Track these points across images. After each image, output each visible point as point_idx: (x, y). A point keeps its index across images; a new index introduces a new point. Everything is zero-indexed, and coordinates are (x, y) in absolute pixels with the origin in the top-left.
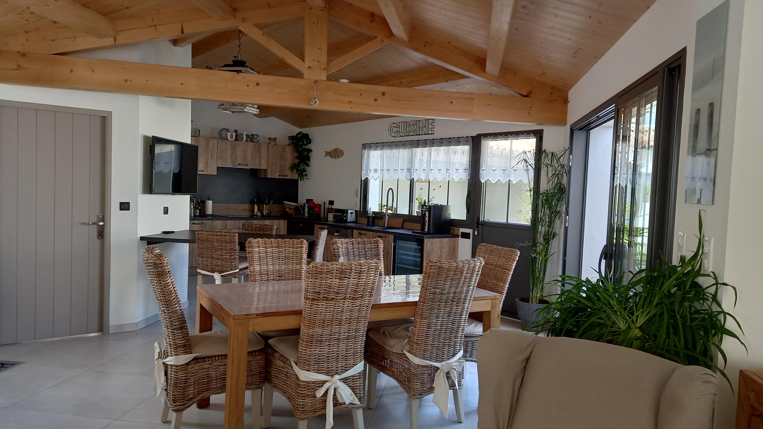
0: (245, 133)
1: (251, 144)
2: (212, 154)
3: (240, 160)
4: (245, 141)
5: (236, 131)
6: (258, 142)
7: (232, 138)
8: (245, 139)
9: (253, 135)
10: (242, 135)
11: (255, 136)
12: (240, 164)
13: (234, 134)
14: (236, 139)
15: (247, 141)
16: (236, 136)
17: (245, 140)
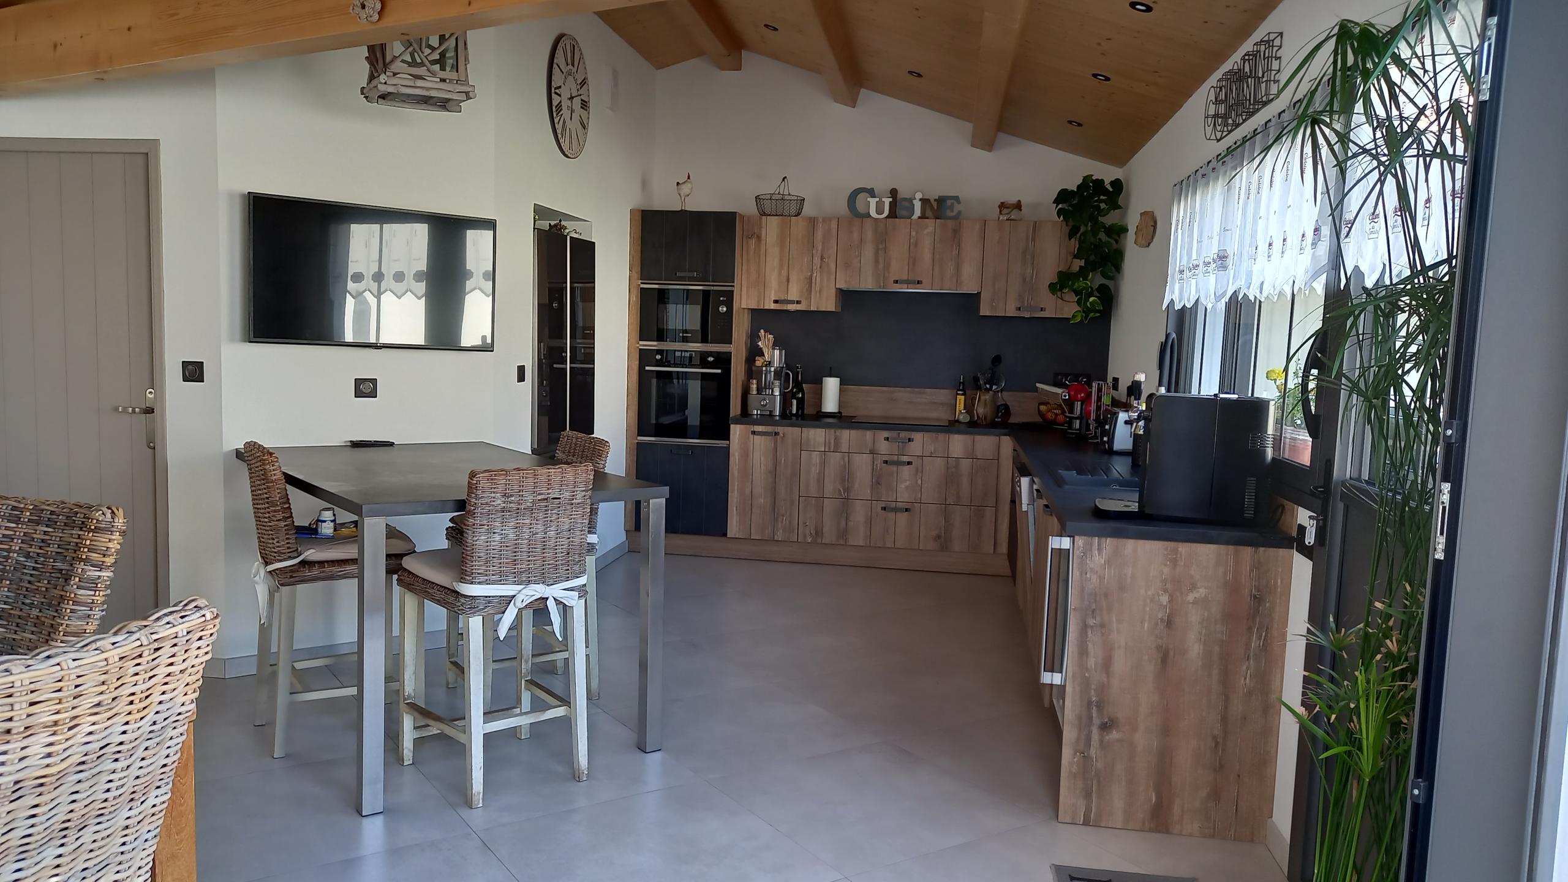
0: (919, 196)
1: (931, 225)
2: (822, 258)
3: (898, 269)
4: (919, 218)
5: (894, 193)
6: (957, 217)
7: (879, 211)
8: (918, 212)
9: (941, 200)
10: (910, 201)
11: (949, 202)
12: (896, 282)
13: (887, 201)
14: (893, 214)
15: (923, 217)
16: (893, 205)
17: (919, 215)
